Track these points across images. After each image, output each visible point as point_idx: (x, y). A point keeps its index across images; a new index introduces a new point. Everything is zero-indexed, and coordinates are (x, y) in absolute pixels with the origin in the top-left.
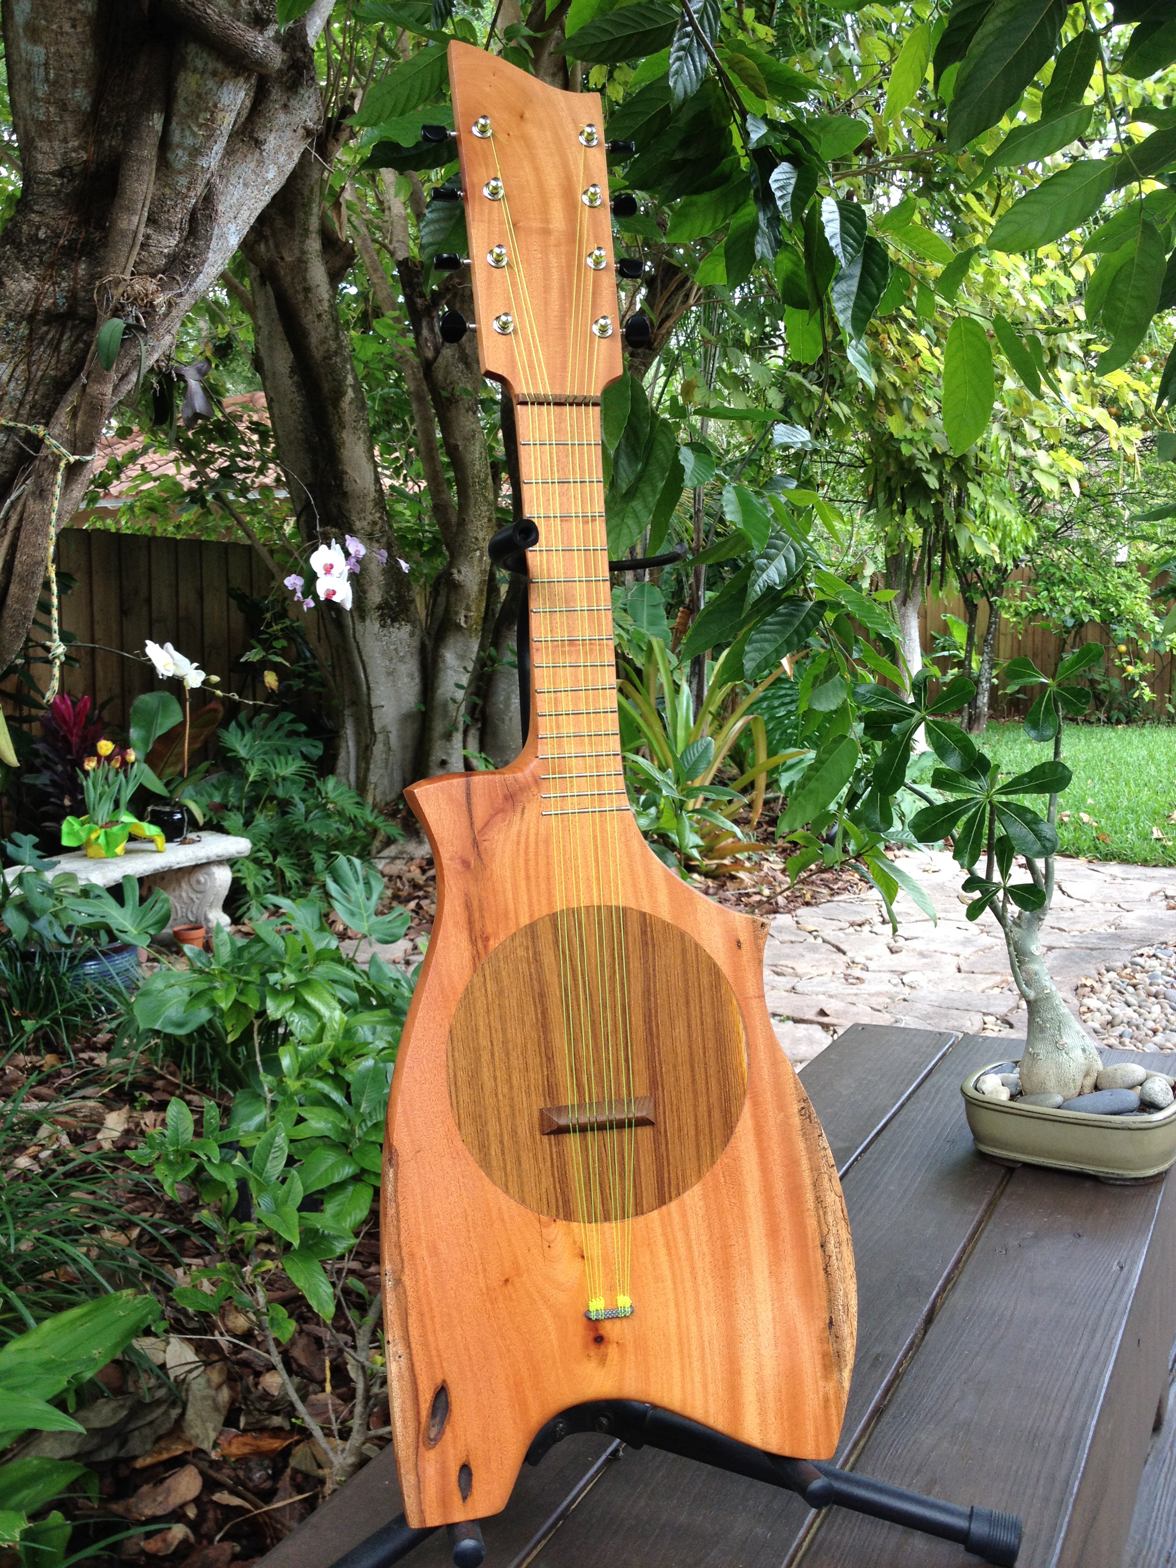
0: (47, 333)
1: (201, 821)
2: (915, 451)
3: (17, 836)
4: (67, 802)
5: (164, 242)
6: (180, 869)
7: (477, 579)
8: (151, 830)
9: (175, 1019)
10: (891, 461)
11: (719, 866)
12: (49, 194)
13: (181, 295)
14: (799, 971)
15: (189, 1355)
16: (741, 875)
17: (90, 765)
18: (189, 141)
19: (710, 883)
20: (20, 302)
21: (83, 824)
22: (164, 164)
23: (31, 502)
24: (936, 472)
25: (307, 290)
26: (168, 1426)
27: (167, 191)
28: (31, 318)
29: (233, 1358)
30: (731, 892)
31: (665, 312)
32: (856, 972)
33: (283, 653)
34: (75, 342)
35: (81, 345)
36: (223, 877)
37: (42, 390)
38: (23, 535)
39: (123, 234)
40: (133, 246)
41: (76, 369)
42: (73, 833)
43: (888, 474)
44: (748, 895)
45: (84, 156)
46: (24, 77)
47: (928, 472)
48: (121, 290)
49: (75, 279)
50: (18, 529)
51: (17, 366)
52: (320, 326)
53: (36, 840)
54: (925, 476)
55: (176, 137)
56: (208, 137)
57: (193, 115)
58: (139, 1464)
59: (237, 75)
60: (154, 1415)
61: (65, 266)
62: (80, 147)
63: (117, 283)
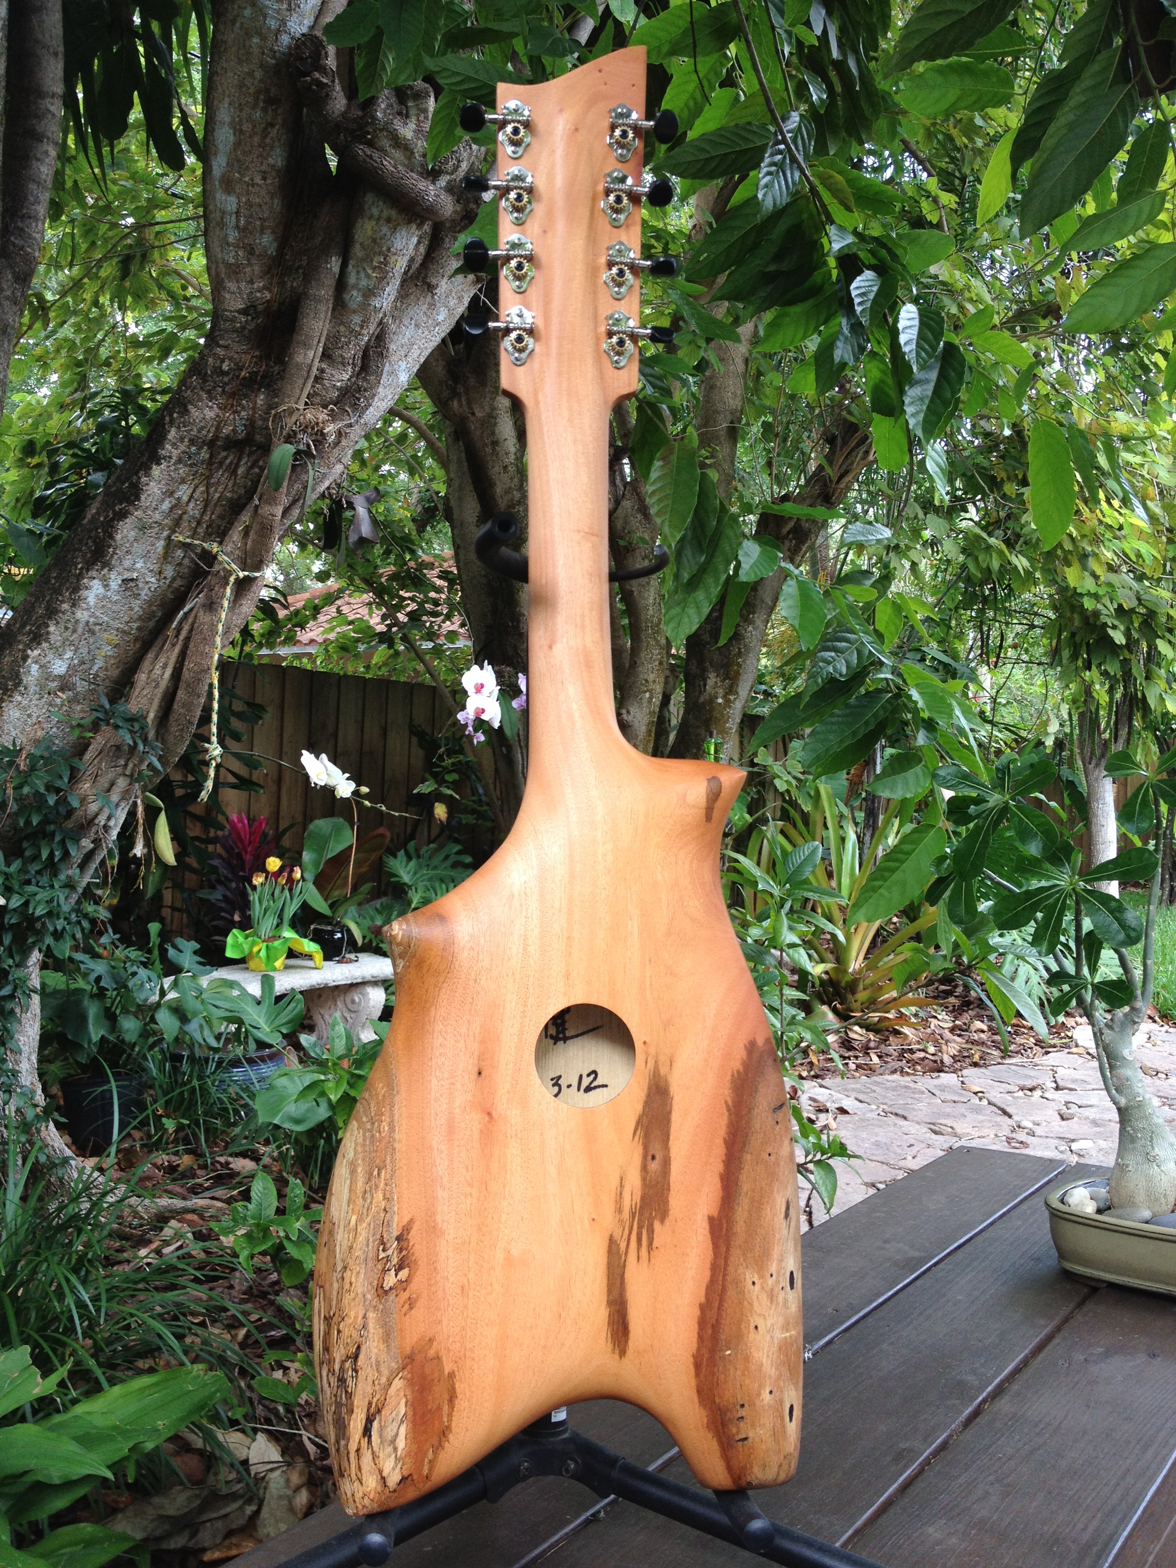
0: (226, 458)
1: (360, 942)
2: (1100, 606)
3: (180, 941)
4: (237, 918)
5: (338, 376)
6: (337, 987)
7: (646, 720)
8: (309, 946)
9: (294, 1115)
10: (1076, 616)
11: (882, 1019)
12: (236, 331)
13: (350, 426)
14: (959, 1130)
15: (274, 1454)
16: (906, 1030)
17: (258, 880)
18: (364, 283)
19: (871, 1036)
20: (202, 428)
21: (247, 937)
22: (339, 304)
23: (201, 613)
24: (1122, 628)
25: (495, 443)
26: (242, 1522)
27: (342, 329)
28: (211, 444)
29: (319, 1463)
30: (893, 1046)
31: (844, 467)
32: (1021, 1136)
33: (455, 785)
34: (252, 467)
35: (257, 470)
36: (377, 997)
37: (218, 510)
38: (192, 645)
39: (299, 366)
40: (308, 377)
41: (250, 493)
42: (237, 946)
43: (1073, 629)
44: (911, 1051)
45: (268, 296)
46: (218, 224)
47: (1114, 627)
48: (294, 419)
49: (254, 408)
50: (188, 639)
51: (196, 487)
52: (505, 478)
53: (197, 946)
54: (1110, 632)
55: (352, 279)
56: (381, 279)
57: (368, 259)
58: (207, 1557)
59: (410, 222)
60: (228, 1510)
61: (246, 396)
62: (265, 288)
63: (291, 412)
